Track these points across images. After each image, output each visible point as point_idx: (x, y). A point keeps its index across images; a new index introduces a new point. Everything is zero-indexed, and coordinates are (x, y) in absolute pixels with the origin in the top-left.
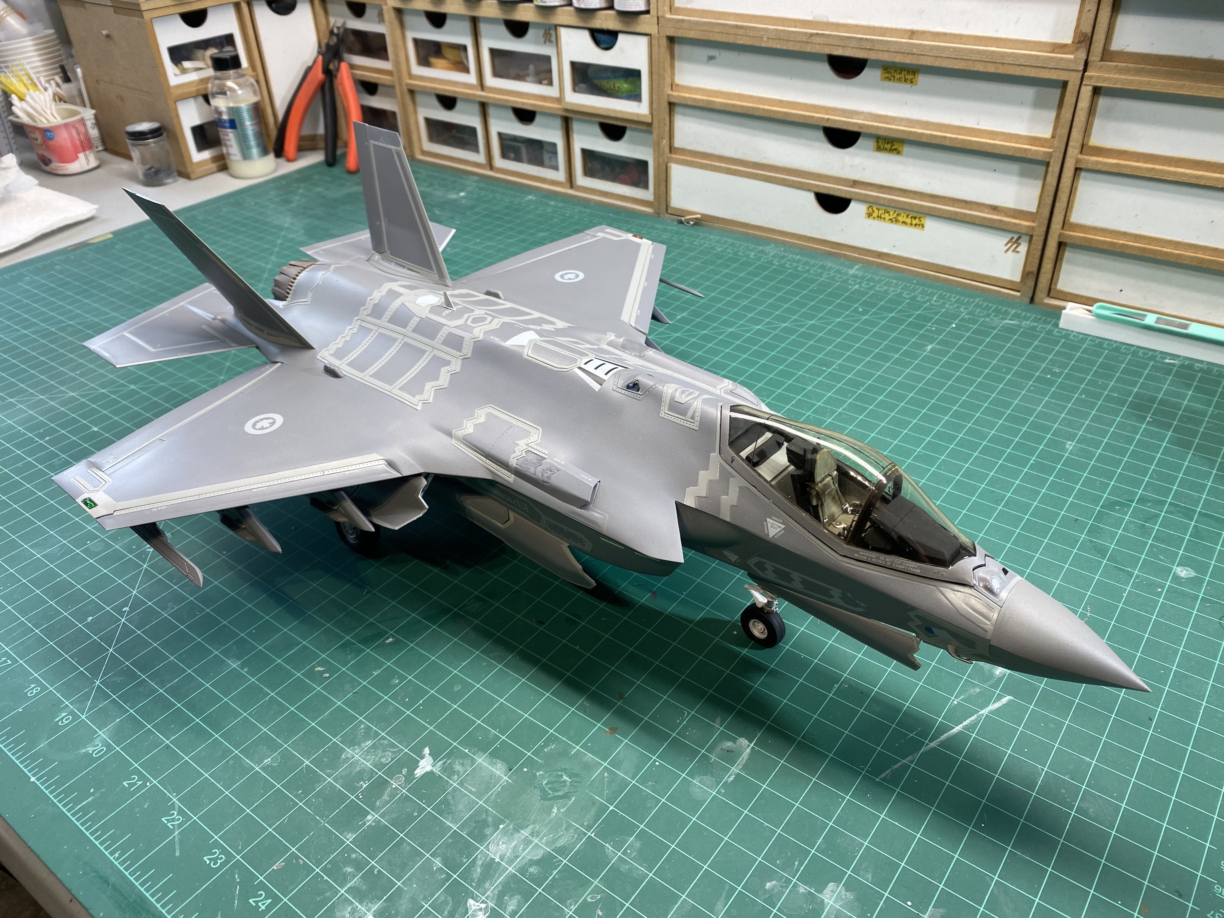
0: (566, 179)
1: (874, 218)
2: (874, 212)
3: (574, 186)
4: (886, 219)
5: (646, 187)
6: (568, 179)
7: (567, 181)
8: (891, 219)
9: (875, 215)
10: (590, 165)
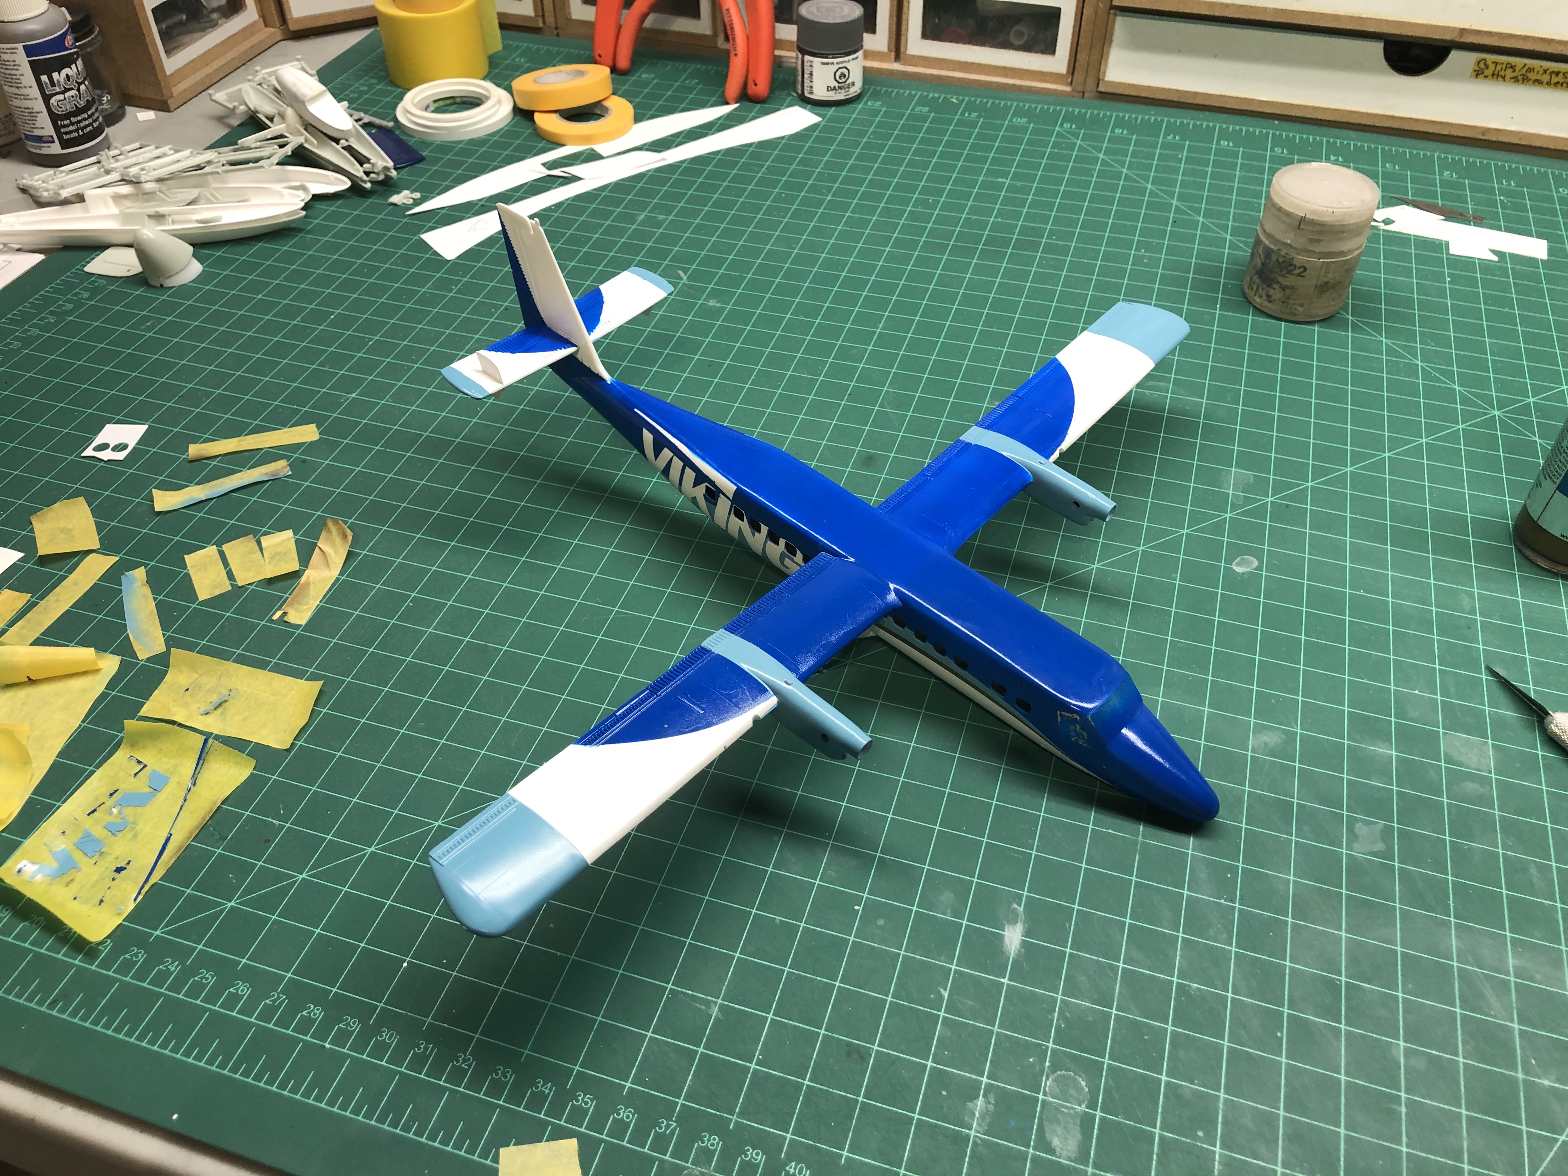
0: (889, 46)
1: (1486, 77)
2: (1487, 67)
3: (902, 56)
4: (1507, 78)
5: (1050, 48)
6: (893, 47)
7: (890, 50)
8: (1516, 77)
9: (1488, 72)
10: (937, 21)
